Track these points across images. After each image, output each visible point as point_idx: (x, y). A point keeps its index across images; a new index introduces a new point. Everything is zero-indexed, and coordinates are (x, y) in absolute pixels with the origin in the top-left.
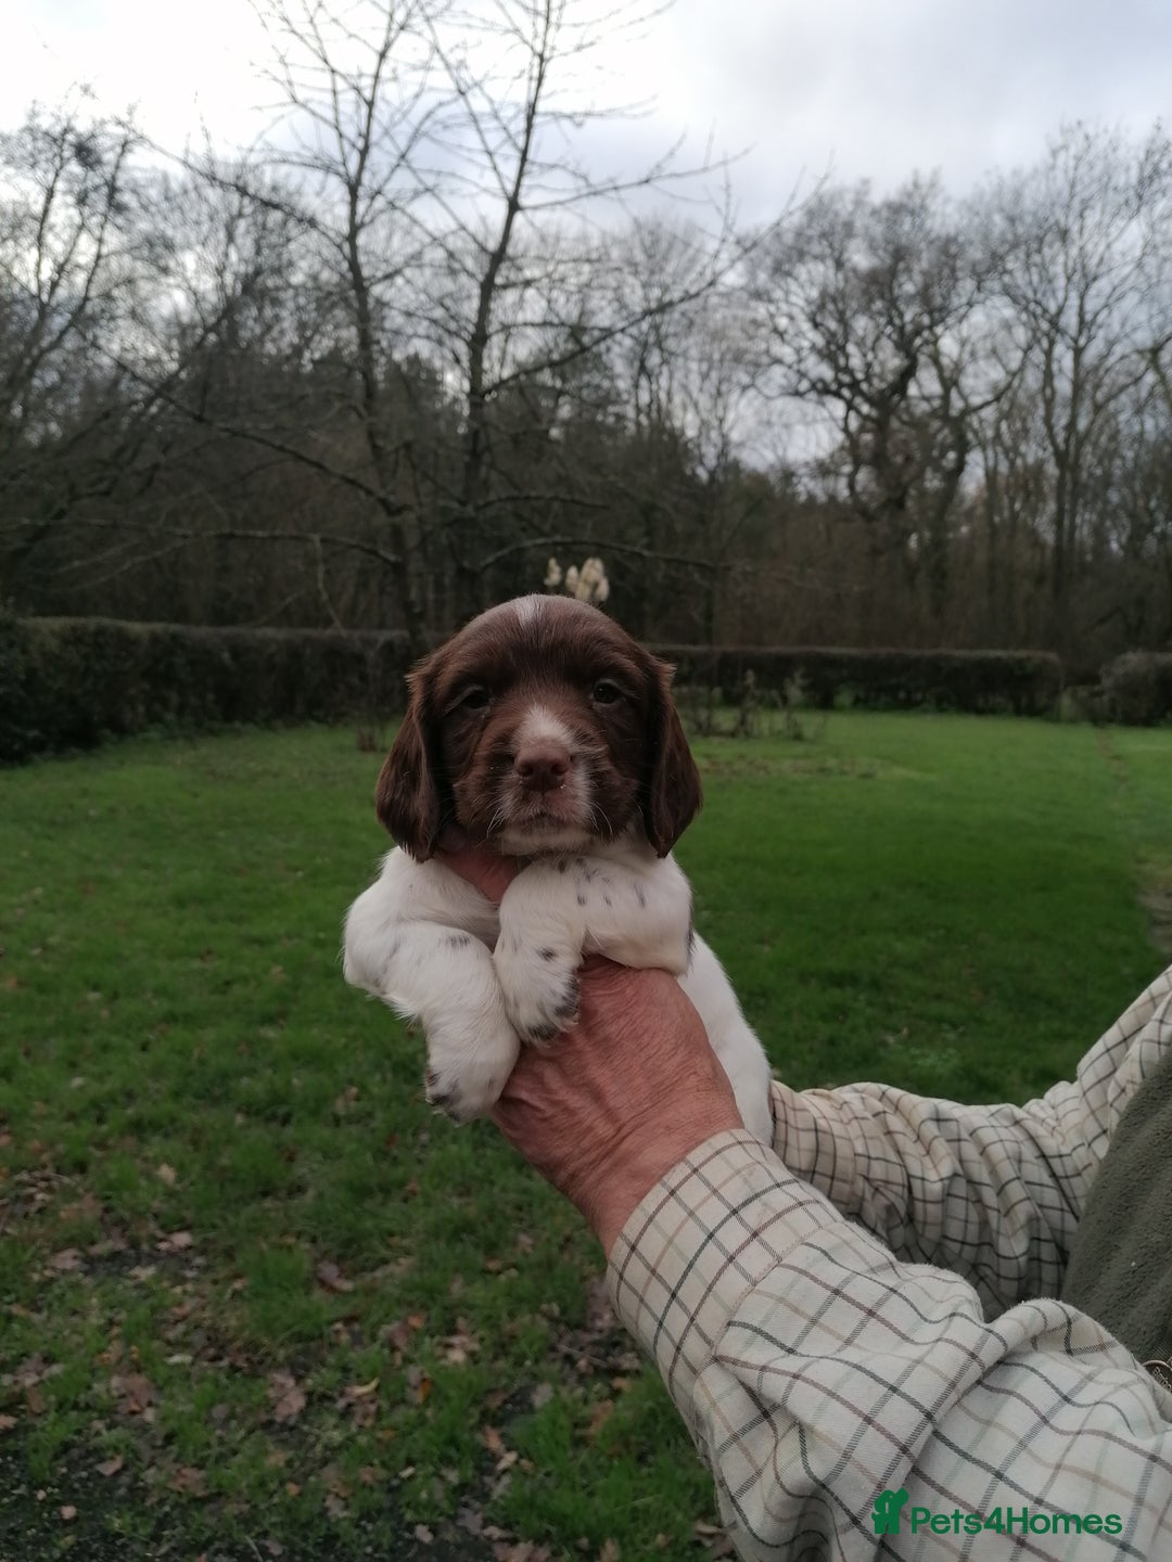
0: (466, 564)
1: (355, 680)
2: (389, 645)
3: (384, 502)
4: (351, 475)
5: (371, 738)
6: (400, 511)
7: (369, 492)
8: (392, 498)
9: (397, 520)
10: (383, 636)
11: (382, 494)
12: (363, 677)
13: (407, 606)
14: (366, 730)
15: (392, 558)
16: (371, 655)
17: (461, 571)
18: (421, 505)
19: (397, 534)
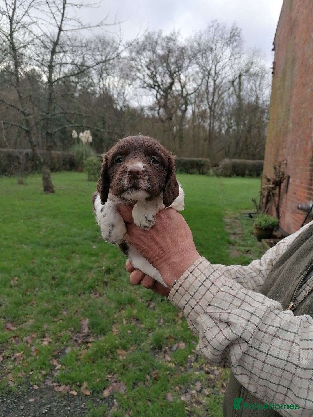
0: (49, 131)
1: (16, 164)
2: (27, 154)
3: (23, 112)
4: (12, 104)
5: (22, 181)
6: (28, 115)
7: (18, 110)
8: (26, 111)
9: (27, 118)
10: (25, 151)
11: (22, 110)
12: (19, 163)
13: (31, 143)
14: (20, 178)
15: (26, 129)
16: (21, 157)
17: (47, 133)
18: (35, 113)
19: (27, 122)
